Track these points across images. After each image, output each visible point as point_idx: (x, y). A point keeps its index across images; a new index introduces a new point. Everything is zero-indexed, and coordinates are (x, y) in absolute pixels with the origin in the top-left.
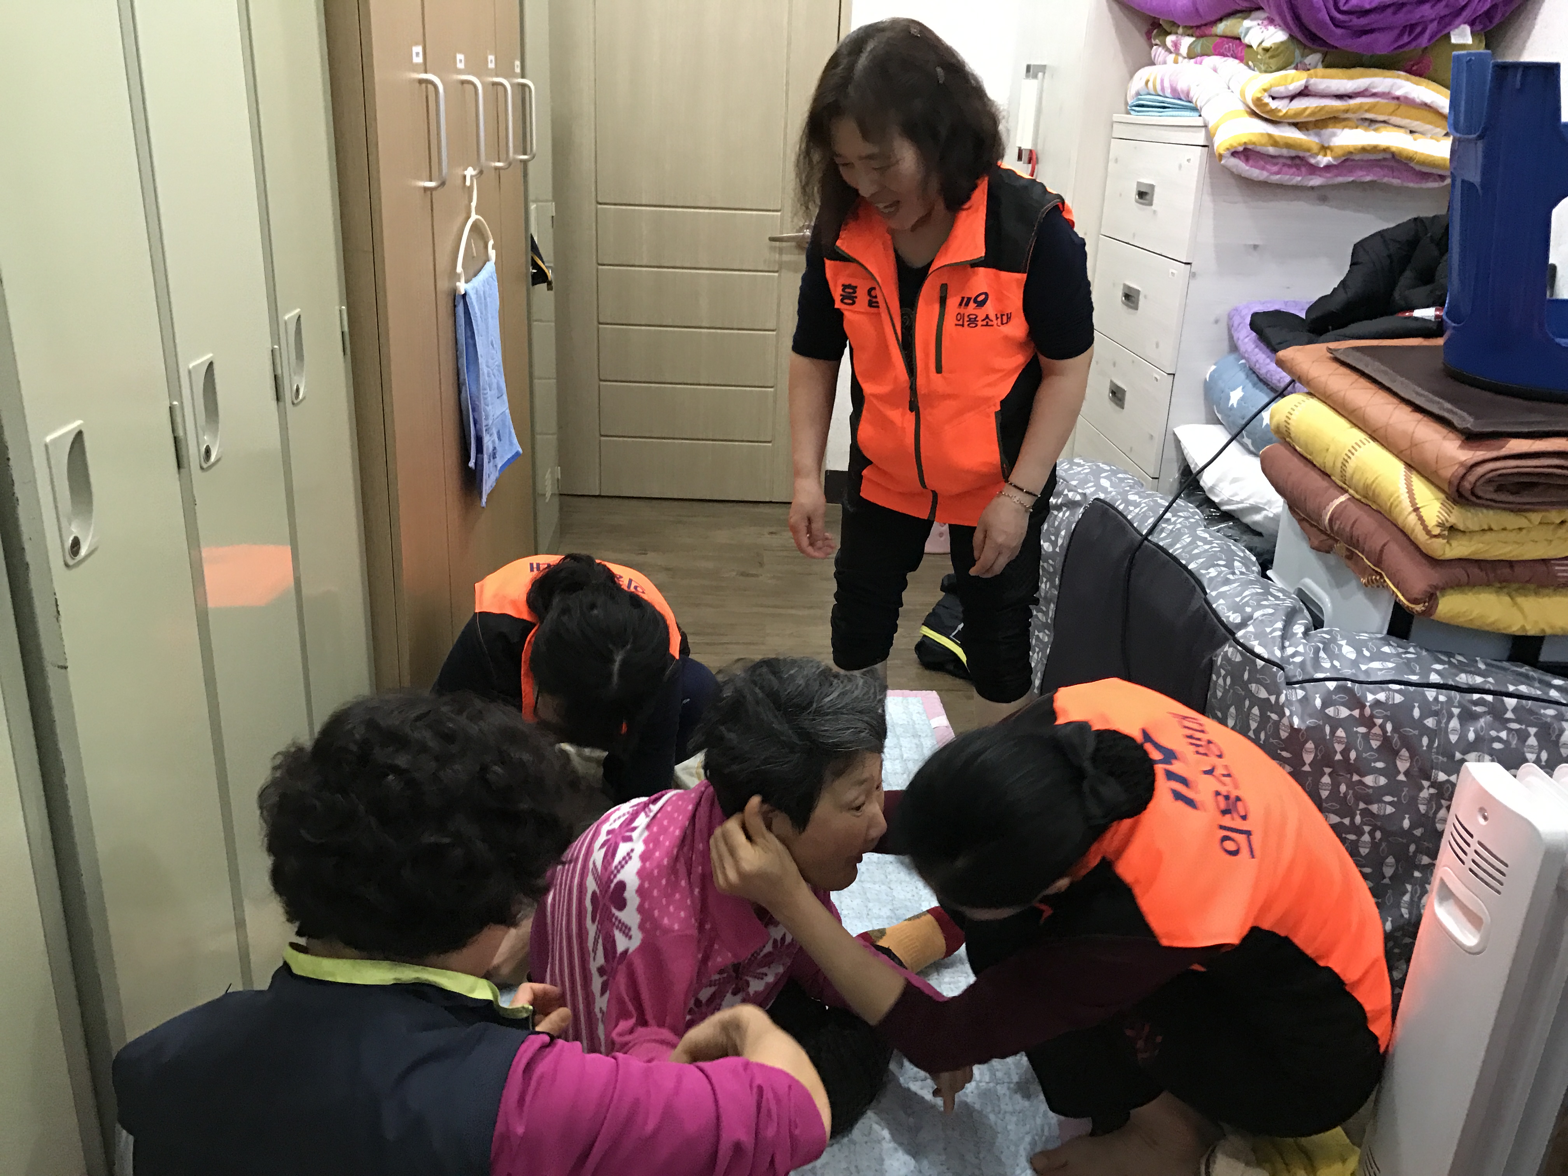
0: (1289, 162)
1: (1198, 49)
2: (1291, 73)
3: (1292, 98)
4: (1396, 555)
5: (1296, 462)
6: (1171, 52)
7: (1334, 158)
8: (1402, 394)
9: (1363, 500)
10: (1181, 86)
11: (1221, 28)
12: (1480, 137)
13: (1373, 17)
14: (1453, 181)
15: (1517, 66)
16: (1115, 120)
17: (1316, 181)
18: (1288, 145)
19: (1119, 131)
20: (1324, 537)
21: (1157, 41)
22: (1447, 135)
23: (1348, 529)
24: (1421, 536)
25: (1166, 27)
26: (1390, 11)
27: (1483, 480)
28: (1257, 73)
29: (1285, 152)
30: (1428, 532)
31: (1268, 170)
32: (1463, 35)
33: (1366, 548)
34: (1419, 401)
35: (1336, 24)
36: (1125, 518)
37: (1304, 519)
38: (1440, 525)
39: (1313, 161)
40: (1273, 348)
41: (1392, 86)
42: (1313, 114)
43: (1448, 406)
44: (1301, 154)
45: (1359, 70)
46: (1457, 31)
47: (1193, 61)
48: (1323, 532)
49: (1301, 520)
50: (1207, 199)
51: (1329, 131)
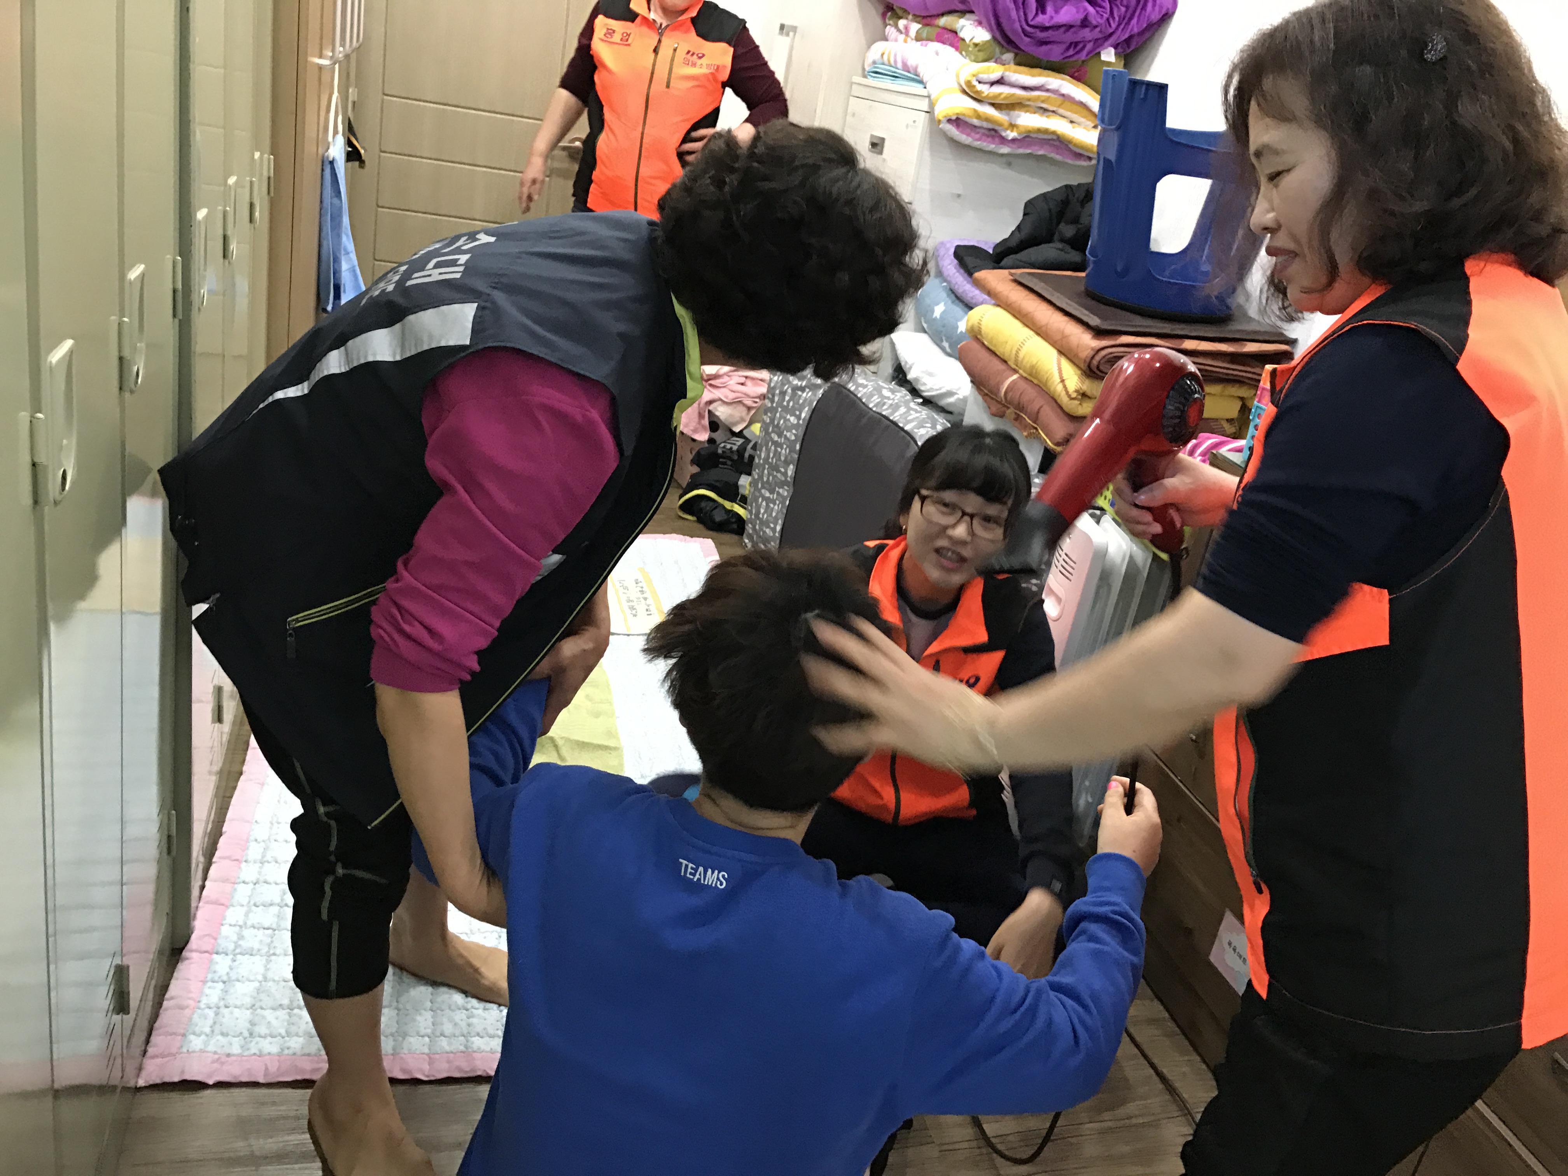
0: (986, 132)
1: (924, 35)
2: (992, 65)
3: (992, 84)
4: (1049, 415)
5: (984, 353)
6: (901, 32)
7: (1019, 134)
8: (1058, 304)
9: (1029, 377)
10: (911, 63)
11: (943, 21)
12: (1118, 129)
13: (1050, 32)
14: (1098, 161)
15: (1142, 83)
16: (854, 80)
17: (1005, 150)
18: (988, 119)
19: (856, 90)
20: (1000, 406)
21: (891, 22)
22: (1095, 127)
23: (1018, 397)
24: (1064, 400)
25: (900, 12)
26: (1062, 29)
27: (1104, 360)
28: (967, 61)
29: (985, 125)
30: (1069, 396)
31: (972, 137)
32: (1109, 54)
33: (1029, 411)
34: (1068, 309)
35: (1026, 34)
36: (856, 396)
37: (987, 395)
38: (1077, 391)
39: (1004, 134)
40: (969, 272)
41: (1060, 86)
42: (1005, 98)
43: (1087, 312)
44: (997, 128)
45: (1038, 70)
46: (1106, 51)
47: (919, 43)
48: (999, 402)
49: (985, 395)
50: (927, 153)
51: (1017, 112)
